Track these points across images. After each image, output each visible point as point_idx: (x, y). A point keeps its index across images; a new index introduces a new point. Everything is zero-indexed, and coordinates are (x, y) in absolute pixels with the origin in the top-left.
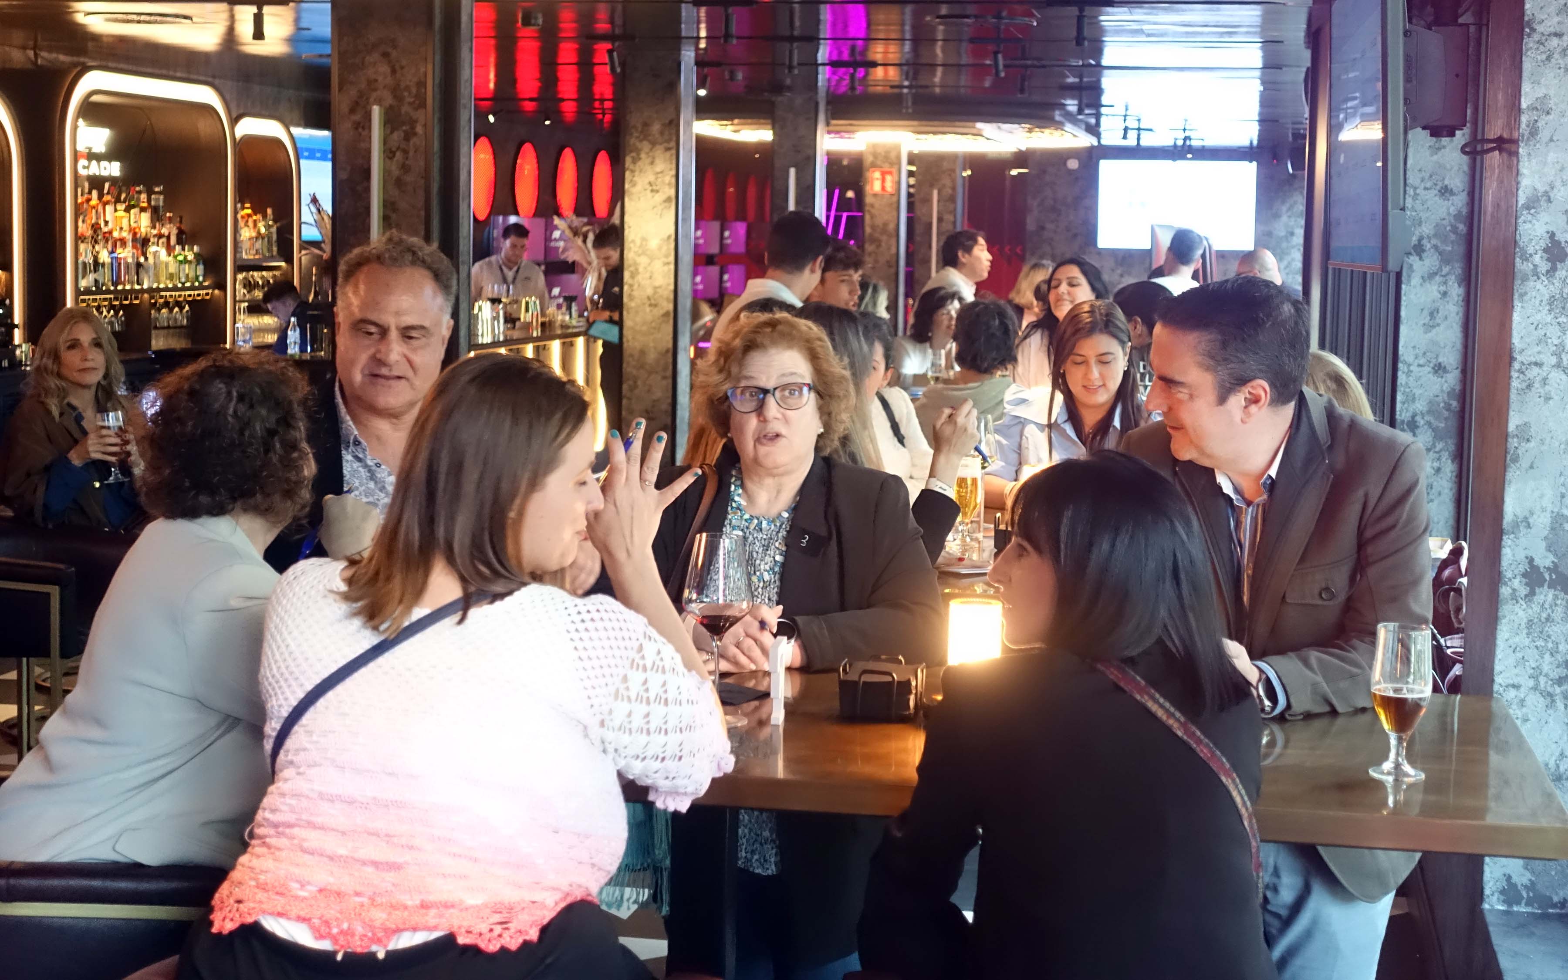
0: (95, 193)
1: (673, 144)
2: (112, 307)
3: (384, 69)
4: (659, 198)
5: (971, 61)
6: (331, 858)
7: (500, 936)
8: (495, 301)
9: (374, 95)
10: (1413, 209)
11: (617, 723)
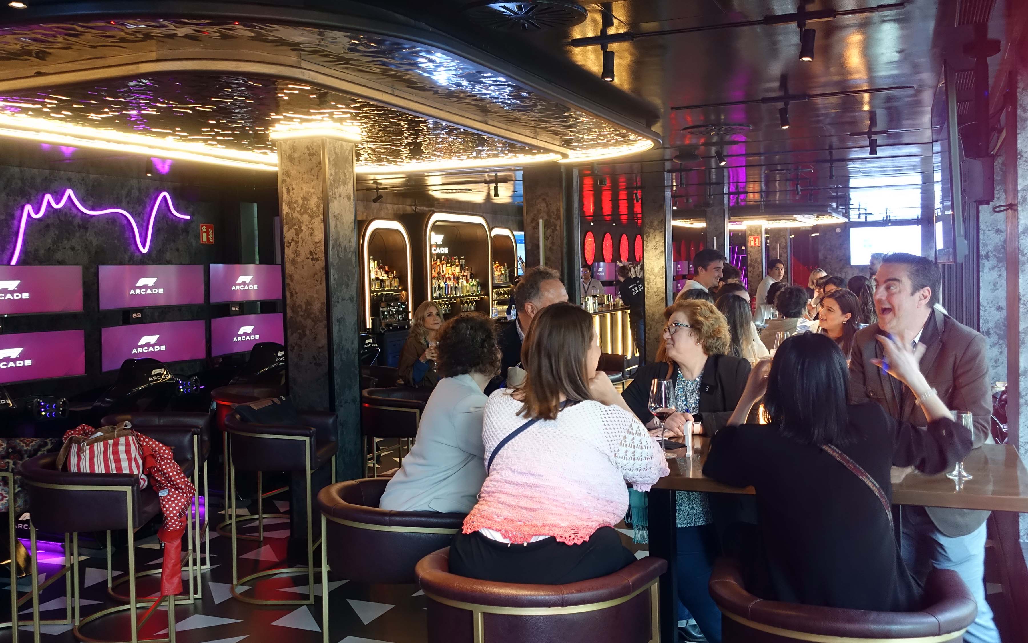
0: (439, 260)
1: (663, 230)
2: (446, 304)
3: (544, 205)
4: (658, 252)
5: (792, 189)
6: (509, 506)
7: (574, 539)
8: (594, 297)
9: (540, 216)
10: (983, 240)
11: (621, 455)
